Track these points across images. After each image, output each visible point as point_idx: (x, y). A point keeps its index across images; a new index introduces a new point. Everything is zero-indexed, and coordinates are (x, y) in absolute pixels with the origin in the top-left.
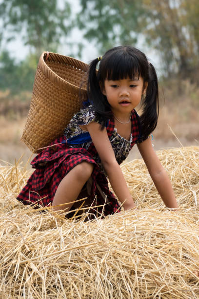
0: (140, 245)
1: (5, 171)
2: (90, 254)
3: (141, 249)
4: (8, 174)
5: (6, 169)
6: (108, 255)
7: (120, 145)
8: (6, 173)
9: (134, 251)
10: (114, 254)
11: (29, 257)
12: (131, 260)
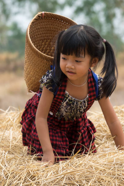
0: (119, 173)
1: (14, 115)
2: (80, 179)
3: (120, 176)
4: (17, 117)
5: (15, 113)
6: (94, 180)
7: (73, 104)
8: (16, 116)
9: (115, 177)
10: (99, 179)
11: (33, 180)
12: (112, 184)
